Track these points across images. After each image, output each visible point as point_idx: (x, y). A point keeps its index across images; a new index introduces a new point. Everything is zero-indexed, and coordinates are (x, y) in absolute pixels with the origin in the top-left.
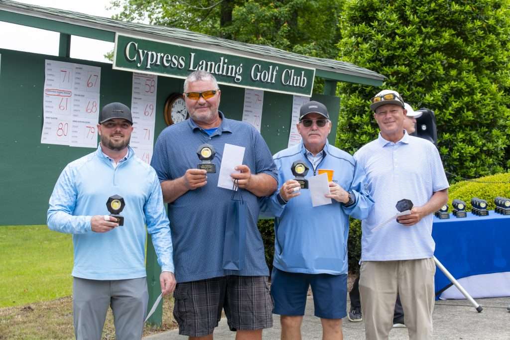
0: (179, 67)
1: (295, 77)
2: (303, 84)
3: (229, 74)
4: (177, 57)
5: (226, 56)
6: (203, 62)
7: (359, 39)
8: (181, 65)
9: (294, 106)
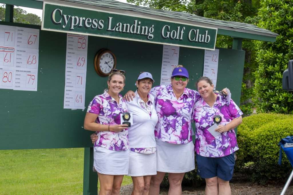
0: (99, 28)
1: (200, 35)
2: (207, 41)
3: (143, 33)
4: (97, 20)
5: (139, 19)
6: (119, 24)
7: (272, 8)
8: (101, 27)
9: (205, 58)
